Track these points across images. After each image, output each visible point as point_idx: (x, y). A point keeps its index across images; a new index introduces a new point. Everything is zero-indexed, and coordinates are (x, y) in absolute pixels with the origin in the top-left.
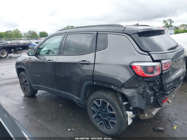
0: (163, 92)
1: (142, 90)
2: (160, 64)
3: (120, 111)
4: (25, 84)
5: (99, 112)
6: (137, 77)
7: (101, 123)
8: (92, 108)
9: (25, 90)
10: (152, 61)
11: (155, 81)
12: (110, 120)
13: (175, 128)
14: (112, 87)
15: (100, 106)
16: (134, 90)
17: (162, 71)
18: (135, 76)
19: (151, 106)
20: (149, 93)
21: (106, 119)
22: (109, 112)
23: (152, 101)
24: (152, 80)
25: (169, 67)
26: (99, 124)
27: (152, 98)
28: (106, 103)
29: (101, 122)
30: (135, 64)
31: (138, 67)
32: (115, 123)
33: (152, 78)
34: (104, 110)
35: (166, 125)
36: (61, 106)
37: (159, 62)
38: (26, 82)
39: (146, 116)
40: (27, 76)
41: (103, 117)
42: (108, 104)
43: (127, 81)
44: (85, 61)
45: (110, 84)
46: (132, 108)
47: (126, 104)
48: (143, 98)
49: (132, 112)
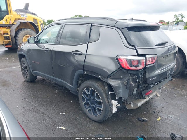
0: (146, 85)
1: (126, 81)
2: (145, 58)
3: (106, 99)
4: (25, 69)
5: (88, 99)
6: (122, 69)
7: (89, 110)
8: (83, 95)
9: (25, 75)
10: (137, 55)
11: (139, 74)
12: (97, 108)
13: (159, 119)
14: (100, 77)
15: (89, 93)
16: (119, 81)
17: (146, 65)
18: (121, 68)
19: (136, 97)
20: (132, 85)
21: (94, 106)
22: (96, 100)
23: (135, 92)
24: (135, 73)
25: (154, 62)
26: (87, 110)
27: (135, 90)
28: (94, 92)
29: (89, 108)
30: (121, 57)
31: (123, 60)
32: (101, 110)
33: (135, 71)
34: (93, 98)
35: (150, 117)
36: (57, 92)
37: (144, 56)
38: (26, 68)
39: (132, 106)
40: (27, 62)
41: (91, 104)
42: (96, 92)
43: (113, 72)
44: (78, 51)
45: (98, 74)
46: (118, 98)
47: (112, 93)
48: (126, 89)
49: (117, 102)
